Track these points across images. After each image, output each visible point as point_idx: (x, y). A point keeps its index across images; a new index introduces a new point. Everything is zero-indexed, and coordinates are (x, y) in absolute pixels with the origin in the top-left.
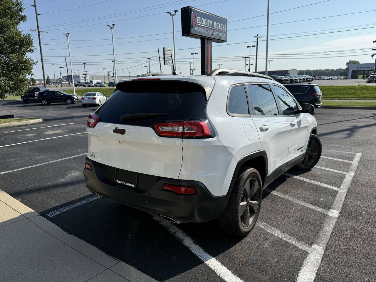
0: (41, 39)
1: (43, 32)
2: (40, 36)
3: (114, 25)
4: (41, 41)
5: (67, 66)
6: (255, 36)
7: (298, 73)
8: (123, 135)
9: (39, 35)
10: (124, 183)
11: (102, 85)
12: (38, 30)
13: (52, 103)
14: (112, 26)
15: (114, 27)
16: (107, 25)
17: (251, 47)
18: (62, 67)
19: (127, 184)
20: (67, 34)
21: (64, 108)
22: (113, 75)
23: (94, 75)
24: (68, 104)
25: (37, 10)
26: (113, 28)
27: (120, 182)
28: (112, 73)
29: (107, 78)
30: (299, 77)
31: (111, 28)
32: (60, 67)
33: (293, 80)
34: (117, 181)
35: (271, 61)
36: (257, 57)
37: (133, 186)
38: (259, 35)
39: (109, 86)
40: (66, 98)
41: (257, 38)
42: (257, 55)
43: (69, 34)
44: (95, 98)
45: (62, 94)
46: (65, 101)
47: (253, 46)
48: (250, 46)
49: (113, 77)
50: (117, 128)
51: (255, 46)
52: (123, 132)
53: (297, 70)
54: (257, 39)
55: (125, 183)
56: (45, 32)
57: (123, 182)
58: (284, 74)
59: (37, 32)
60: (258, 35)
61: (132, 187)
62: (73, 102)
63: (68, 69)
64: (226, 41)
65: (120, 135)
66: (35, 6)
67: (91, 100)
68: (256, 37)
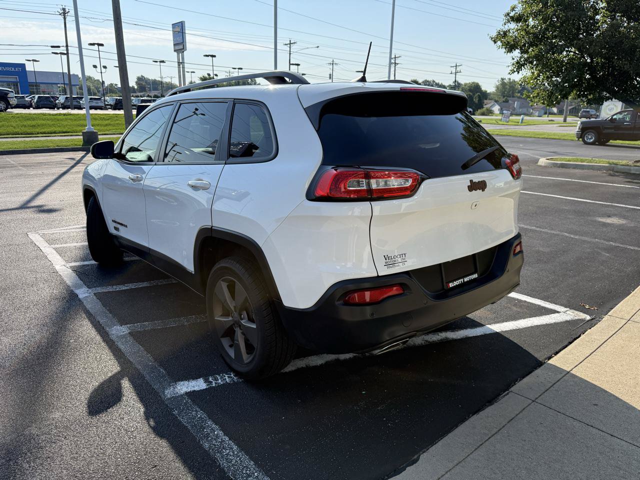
8: (483, 190)
10: (462, 280)
19: (466, 279)
27: (455, 283)
34: (451, 285)
37: (476, 276)
50: (471, 181)
52: (481, 186)
55: (464, 280)
57: (460, 280)
61: (475, 279)
65: (479, 192)
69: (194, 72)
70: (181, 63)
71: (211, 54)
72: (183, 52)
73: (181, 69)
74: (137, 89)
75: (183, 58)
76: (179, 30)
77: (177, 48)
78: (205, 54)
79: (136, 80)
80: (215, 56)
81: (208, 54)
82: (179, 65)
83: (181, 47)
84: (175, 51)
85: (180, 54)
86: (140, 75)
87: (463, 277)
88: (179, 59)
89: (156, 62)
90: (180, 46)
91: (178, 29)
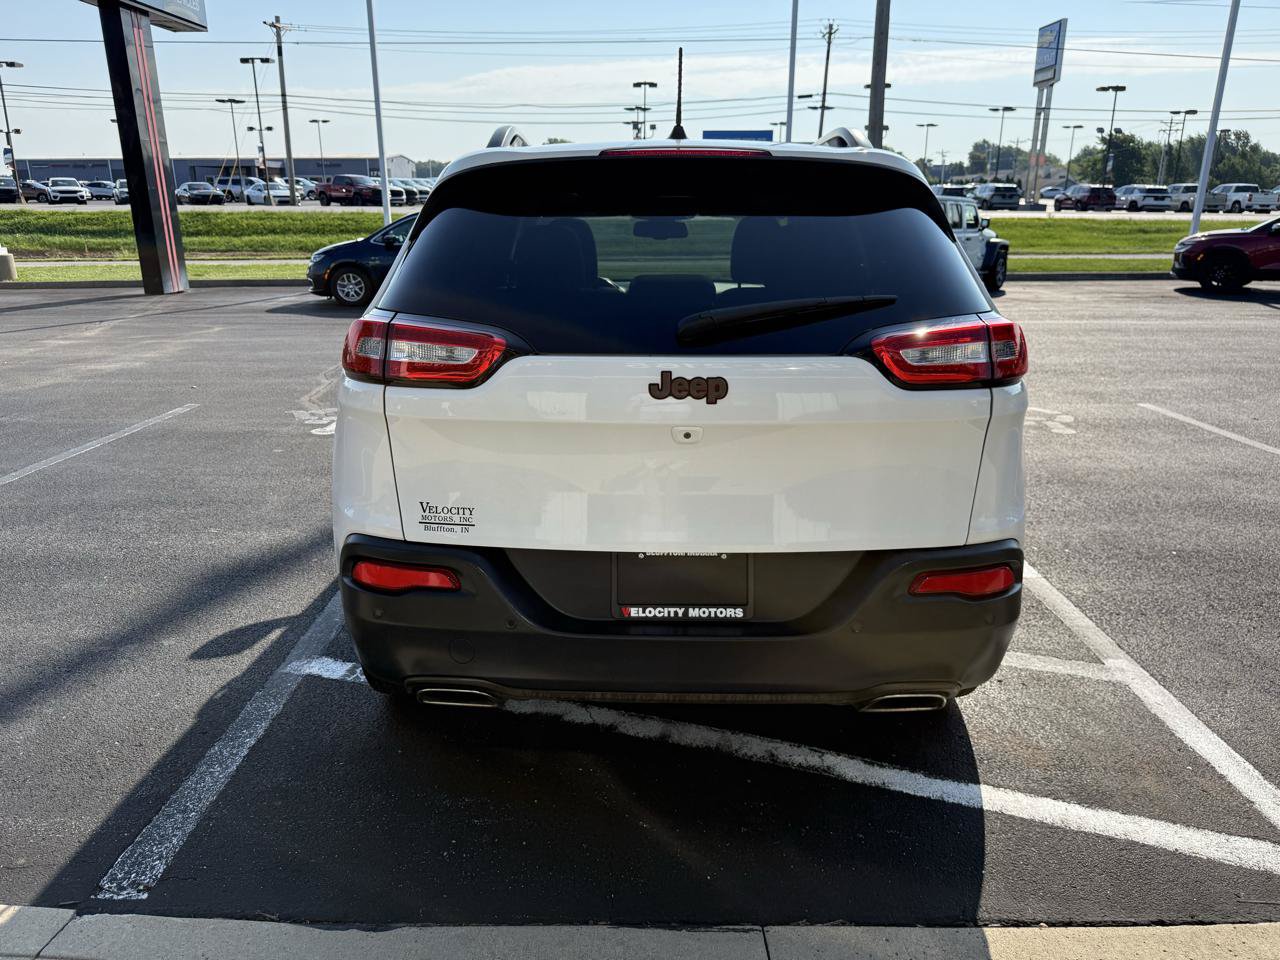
6: (270, 21)
7: (415, 170)
10: (681, 612)
17: (257, 62)
19: (694, 613)
27: (652, 612)
30: (416, 182)
33: (414, 193)
34: (635, 612)
35: (324, 122)
36: (284, 102)
37: (739, 613)
38: (282, 20)
41: (275, 30)
42: (284, 95)
47: (265, 61)
48: (253, 59)
50: (666, 375)
51: (273, 61)
52: (712, 390)
53: (411, 158)
54: (278, 36)
55: (686, 613)
57: (672, 610)
58: (371, 170)
60: (277, 19)
64: (203, 28)
65: (694, 404)
68: (272, 25)
69: (1081, 127)
70: (1043, 111)
71: (1115, 85)
72: (1052, 85)
73: (1042, 121)
74: (967, 168)
75: (1049, 100)
76: (1053, 38)
77: (1041, 77)
78: (1099, 86)
79: (970, 149)
80: (1123, 89)
81: (1106, 86)
82: (1038, 114)
83: (1049, 75)
84: (1035, 84)
85: (1045, 91)
86: (979, 140)
87: (687, 605)
88: (1040, 102)
89: (997, 110)
90: (1048, 73)
91: (1050, 37)
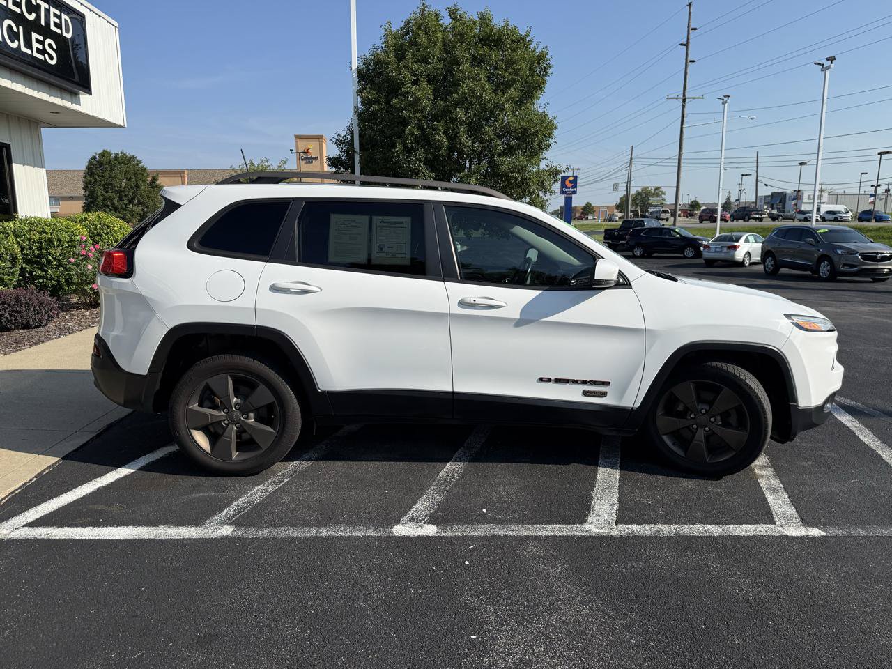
0: (685, 116)
1: (694, 98)
2: (685, 109)
3: (835, 59)
4: (685, 119)
5: (757, 171)
9: (683, 107)
11: (841, 217)
12: (684, 95)
13: (656, 255)
14: (827, 64)
15: (832, 66)
16: (815, 64)
18: (747, 175)
20: (725, 97)
21: (661, 266)
22: (873, 193)
23: (842, 192)
24: (685, 257)
25: (690, 52)
26: (829, 67)
28: (872, 186)
29: (882, 199)
31: (824, 69)
32: (743, 175)
39: (860, 220)
40: (683, 243)
43: (728, 97)
44: (735, 248)
45: (678, 236)
46: (681, 250)
49: (871, 196)
56: (698, 98)
59: (681, 100)
62: (698, 254)
63: (759, 178)
66: (686, 45)
67: (725, 250)
